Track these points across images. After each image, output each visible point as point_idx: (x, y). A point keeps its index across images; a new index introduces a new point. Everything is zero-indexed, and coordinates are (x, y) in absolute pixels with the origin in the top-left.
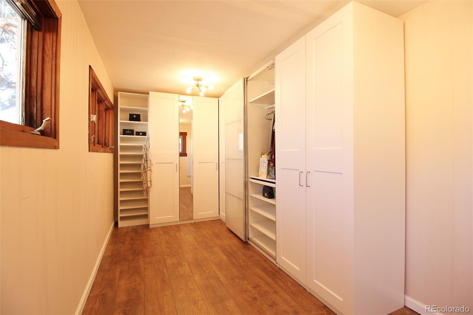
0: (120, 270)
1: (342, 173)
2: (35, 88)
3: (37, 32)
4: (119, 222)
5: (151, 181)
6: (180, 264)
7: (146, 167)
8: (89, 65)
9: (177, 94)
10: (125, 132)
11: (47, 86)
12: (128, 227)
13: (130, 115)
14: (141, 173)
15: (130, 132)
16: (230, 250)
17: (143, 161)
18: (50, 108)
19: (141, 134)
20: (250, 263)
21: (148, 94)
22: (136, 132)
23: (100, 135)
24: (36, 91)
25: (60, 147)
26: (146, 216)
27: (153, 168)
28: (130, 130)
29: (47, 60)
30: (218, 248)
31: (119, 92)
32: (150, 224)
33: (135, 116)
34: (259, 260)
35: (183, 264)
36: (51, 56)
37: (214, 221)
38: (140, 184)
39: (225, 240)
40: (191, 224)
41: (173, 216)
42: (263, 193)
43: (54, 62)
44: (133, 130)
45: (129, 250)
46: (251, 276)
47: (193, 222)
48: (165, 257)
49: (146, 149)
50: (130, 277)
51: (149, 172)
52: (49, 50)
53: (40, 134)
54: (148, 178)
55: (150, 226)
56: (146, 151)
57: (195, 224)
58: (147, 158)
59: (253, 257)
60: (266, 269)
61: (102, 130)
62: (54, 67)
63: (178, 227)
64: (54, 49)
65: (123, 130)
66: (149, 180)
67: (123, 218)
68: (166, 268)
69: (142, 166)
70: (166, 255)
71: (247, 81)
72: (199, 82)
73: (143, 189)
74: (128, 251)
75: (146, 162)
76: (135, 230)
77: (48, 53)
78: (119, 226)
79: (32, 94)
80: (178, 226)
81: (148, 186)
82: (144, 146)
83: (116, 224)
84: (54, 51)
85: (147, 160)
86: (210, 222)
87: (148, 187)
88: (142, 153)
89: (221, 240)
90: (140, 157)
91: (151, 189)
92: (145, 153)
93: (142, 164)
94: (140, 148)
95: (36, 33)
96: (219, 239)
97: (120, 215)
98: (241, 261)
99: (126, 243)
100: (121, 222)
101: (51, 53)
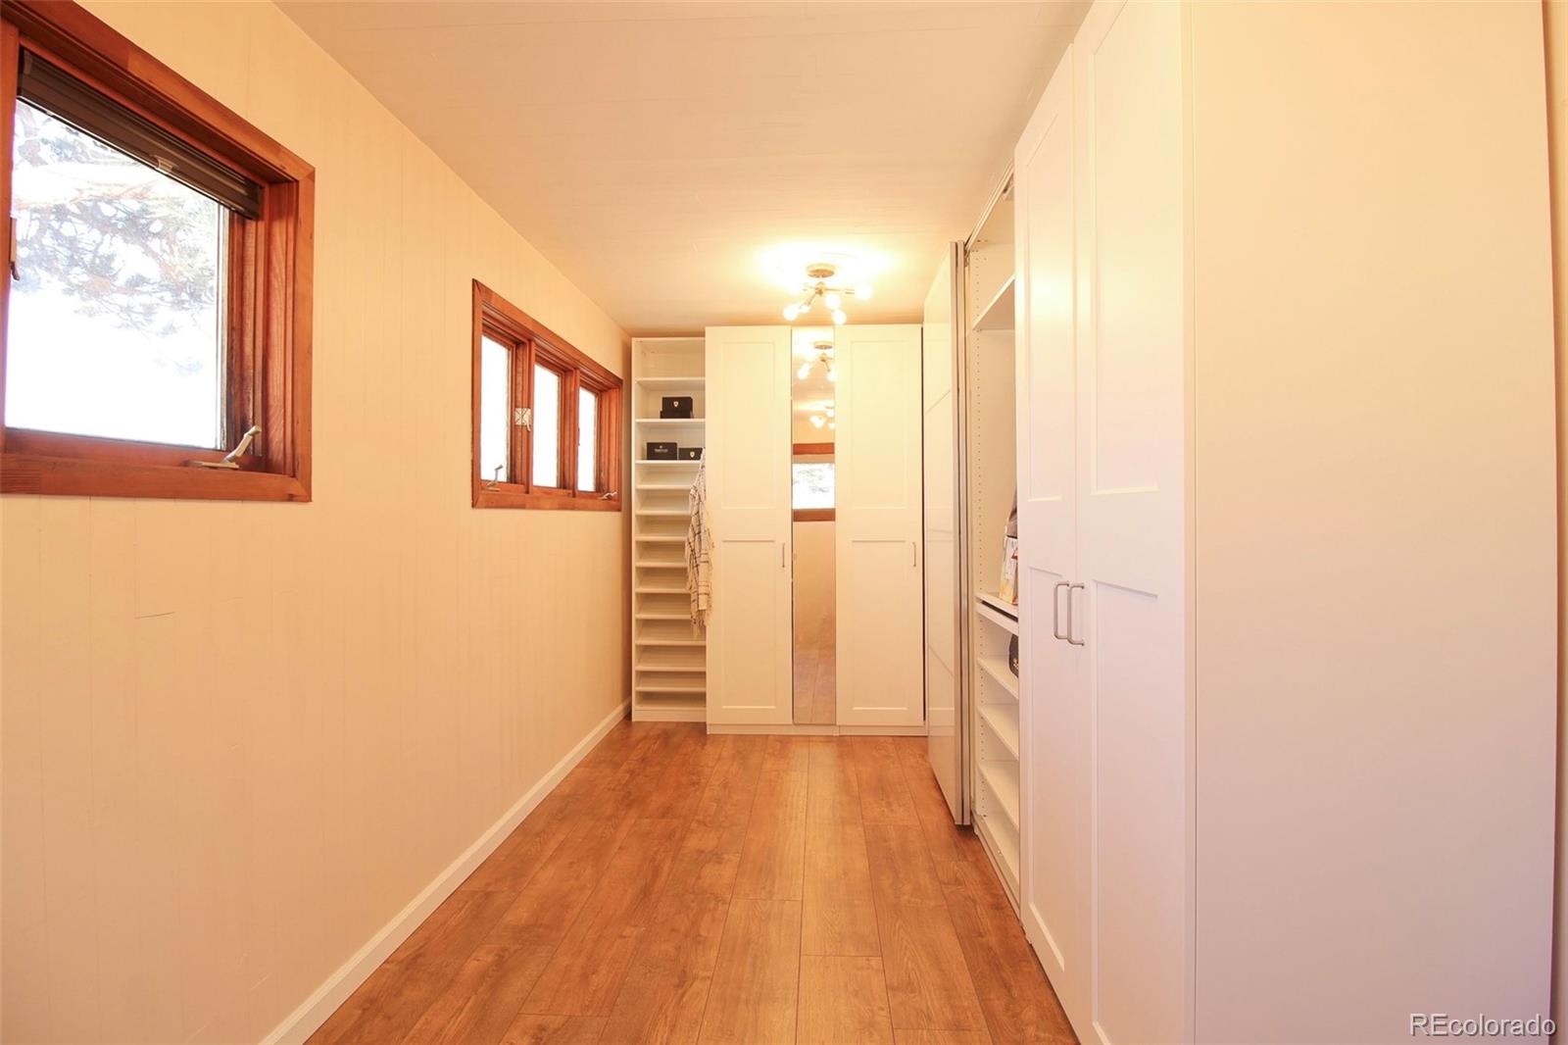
0: (564, 837)
1: (1156, 596)
2: (251, 358)
3: (254, 223)
4: (635, 707)
5: (708, 595)
6: (717, 857)
7: (697, 551)
8: (473, 280)
9: (786, 327)
10: (652, 451)
11: (276, 348)
12: (656, 723)
13: (665, 400)
14: (686, 569)
15: (666, 451)
16: (893, 844)
17: (691, 534)
18: (282, 403)
19: (692, 454)
20: (932, 904)
21: (703, 334)
22: (680, 449)
23: (567, 462)
24: (251, 364)
25: (313, 499)
26: (700, 698)
27: (714, 556)
28: (666, 445)
29: (276, 286)
30: (861, 829)
31: (634, 340)
32: (708, 723)
33: (676, 404)
34: (974, 901)
35: (726, 856)
36: (284, 277)
37: (904, 739)
38: (685, 599)
39: (900, 806)
40: (829, 739)
41: (773, 707)
42: (1010, 656)
43: (290, 291)
44: (676, 444)
45: (618, 788)
46: (906, 947)
47: (835, 733)
48: (694, 825)
49: (697, 498)
50: (572, 863)
51: (702, 567)
52: (279, 263)
53: (237, 467)
54: (700, 584)
55: (708, 727)
56: (698, 504)
57: (841, 740)
58: (699, 525)
59: (960, 884)
60: (981, 936)
61: (572, 446)
62: (290, 302)
63: (781, 744)
64: (291, 256)
65: (648, 444)
66: (702, 590)
67: (647, 697)
68: (674, 859)
69: (688, 550)
70: (698, 821)
71: (965, 252)
72: (824, 280)
73: (688, 617)
74: (614, 790)
75: (697, 537)
76: (666, 735)
77: (277, 270)
78: (633, 720)
79: (246, 375)
80: (785, 741)
81: (700, 608)
82: (692, 492)
83: (628, 715)
84: (290, 263)
85: (699, 533)
86: (890, 740)
87: (700, 612)
88: (687, 511)
89: (889, 804)
90: (682, 522)
91: (711, 619)
92: (694, 511)
93: (686, 544)
94: (680, 496)
95: (251, 226)
96: (883, 803)
97: (638, 685)
98: (908, 888)
99: (625, 767)
100: (638, 707)
101: (284, 270)
